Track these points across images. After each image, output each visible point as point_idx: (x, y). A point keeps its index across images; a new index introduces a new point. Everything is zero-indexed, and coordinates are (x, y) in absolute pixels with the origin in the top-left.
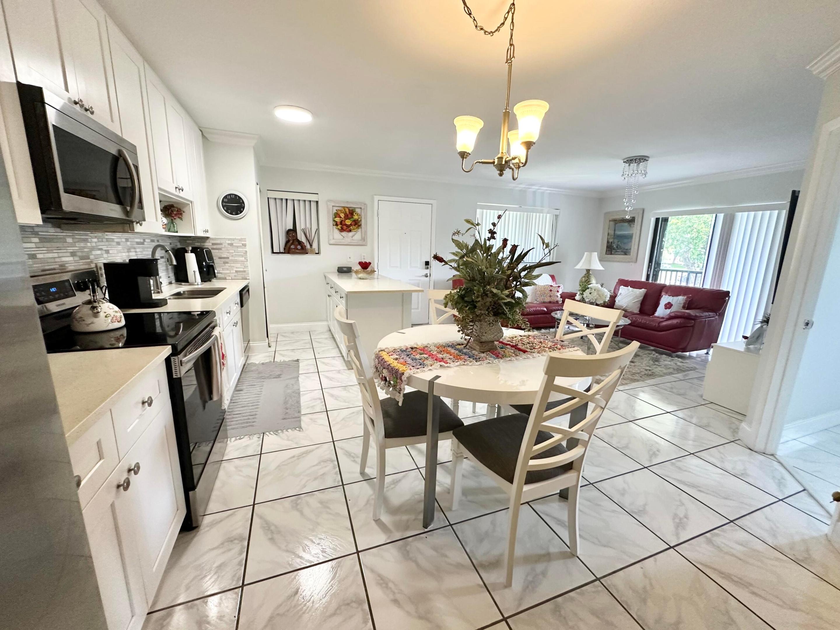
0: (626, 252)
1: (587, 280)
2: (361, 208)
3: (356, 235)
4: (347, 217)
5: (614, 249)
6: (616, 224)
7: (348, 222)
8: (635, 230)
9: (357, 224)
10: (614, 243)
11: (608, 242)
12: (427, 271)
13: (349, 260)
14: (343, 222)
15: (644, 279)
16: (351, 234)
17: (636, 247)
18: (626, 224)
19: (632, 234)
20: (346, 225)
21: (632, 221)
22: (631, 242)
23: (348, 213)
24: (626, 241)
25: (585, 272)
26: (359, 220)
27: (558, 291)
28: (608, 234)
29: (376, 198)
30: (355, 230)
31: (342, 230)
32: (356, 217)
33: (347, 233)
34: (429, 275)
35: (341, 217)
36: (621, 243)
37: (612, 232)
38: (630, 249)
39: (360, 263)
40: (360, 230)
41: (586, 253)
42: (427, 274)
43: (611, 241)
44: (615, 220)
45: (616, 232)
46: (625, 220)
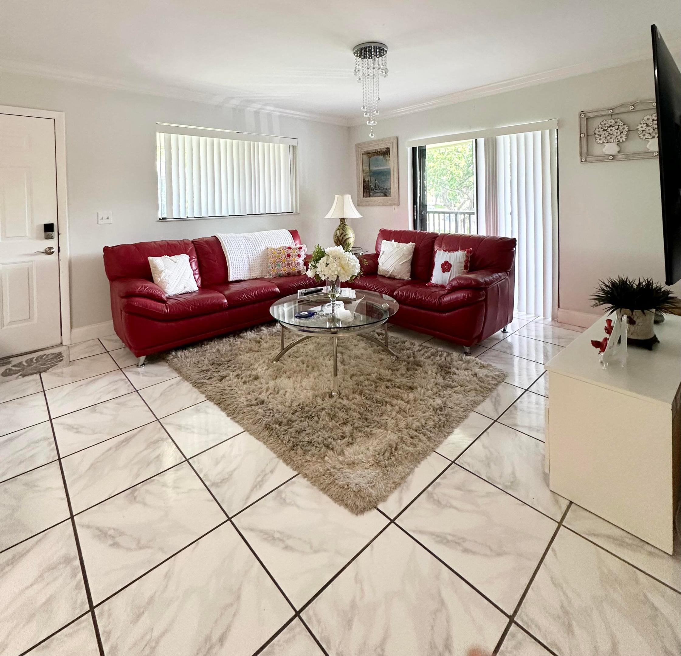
0: (386, 193)
1: (342, 233)
5: (372, 190)
6: (370, 157)
8: (391, 164)
10: (371, 182)
11: (364, 181)
12: (52, 243)
15: (410, 228)
17: (396, 186)
18: (381, 157)
19: (390, 169)
21: (386, 152)
22: (389, 179)
24: (383, 178)
25: (339, 223)
27: (299, 256)
28: (363, 171)
34: (55, 249)
36: (379, 182)
37: (367, 168)
38: (390, 189)
41: (336, 196)
42: (50, 248)
43: (367, 179)
44: (368, 153)
45: (372, 168)
46: (379, 152)
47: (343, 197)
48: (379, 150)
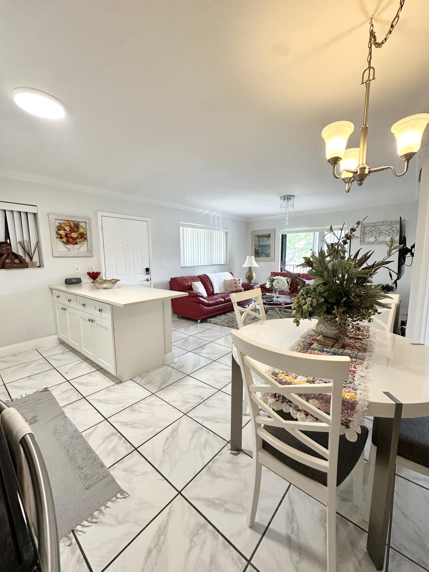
0: (267, 256)
1: (251, 274)
2: (86, 222)
3: (82, 248)
4: (72, 230)
5: (259, 254)
6: (259, 238)
7: (74, 235)
8: (270, 242)
9: (83, 236)
10: (259, 250)
11: (255, 249)
12: (148, 277)
13: (76, 271)
14: (69, 235)
15: (280, 271)
16: (76, 246)
17: (273, 252)
18: (265, 238)
19: (270, 244)
20: (72, 237)
21: (269, 236)
22: (270, 249)
23: (73, 226)
24: (266, 248)
25: (248, 269)
26: (85, 233)
27: (240, 283)
28: (255, 244)
29: (100, 214)
30: (82, 243)
31: (68, 242)
32: (81, 230)
33: (73, 245)
34: (149, 279)
35: (66, 230)
36: (263, 250)
37: (257, 243)
38: (270, 253)
39: (89, 274)
40: (85, 243)
41: (248, 257)
43: (257, 249)
44: (258, 236)
45: (260, 243)
46: (265, 236)
47: (251, 258)
48: (264, 235)
